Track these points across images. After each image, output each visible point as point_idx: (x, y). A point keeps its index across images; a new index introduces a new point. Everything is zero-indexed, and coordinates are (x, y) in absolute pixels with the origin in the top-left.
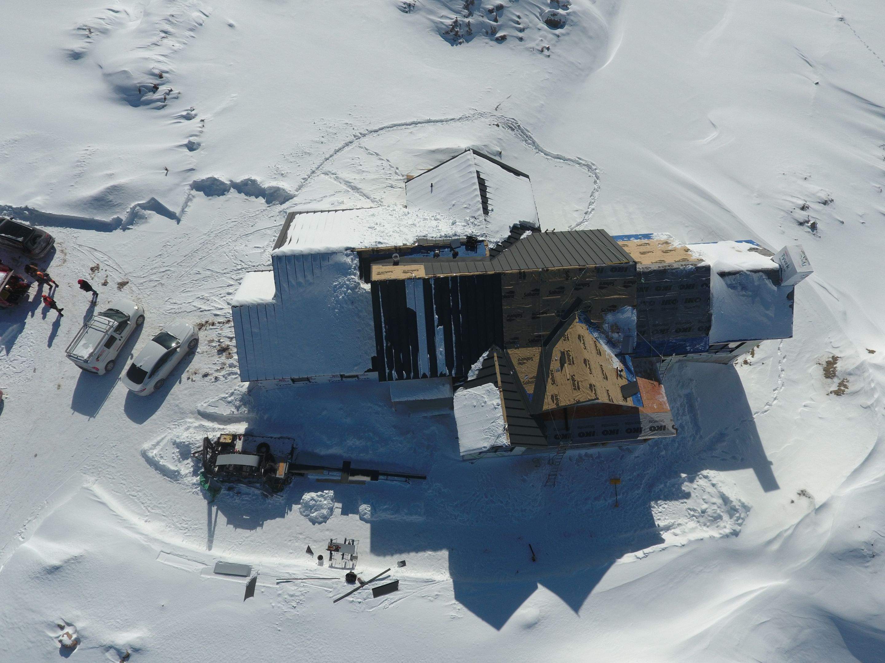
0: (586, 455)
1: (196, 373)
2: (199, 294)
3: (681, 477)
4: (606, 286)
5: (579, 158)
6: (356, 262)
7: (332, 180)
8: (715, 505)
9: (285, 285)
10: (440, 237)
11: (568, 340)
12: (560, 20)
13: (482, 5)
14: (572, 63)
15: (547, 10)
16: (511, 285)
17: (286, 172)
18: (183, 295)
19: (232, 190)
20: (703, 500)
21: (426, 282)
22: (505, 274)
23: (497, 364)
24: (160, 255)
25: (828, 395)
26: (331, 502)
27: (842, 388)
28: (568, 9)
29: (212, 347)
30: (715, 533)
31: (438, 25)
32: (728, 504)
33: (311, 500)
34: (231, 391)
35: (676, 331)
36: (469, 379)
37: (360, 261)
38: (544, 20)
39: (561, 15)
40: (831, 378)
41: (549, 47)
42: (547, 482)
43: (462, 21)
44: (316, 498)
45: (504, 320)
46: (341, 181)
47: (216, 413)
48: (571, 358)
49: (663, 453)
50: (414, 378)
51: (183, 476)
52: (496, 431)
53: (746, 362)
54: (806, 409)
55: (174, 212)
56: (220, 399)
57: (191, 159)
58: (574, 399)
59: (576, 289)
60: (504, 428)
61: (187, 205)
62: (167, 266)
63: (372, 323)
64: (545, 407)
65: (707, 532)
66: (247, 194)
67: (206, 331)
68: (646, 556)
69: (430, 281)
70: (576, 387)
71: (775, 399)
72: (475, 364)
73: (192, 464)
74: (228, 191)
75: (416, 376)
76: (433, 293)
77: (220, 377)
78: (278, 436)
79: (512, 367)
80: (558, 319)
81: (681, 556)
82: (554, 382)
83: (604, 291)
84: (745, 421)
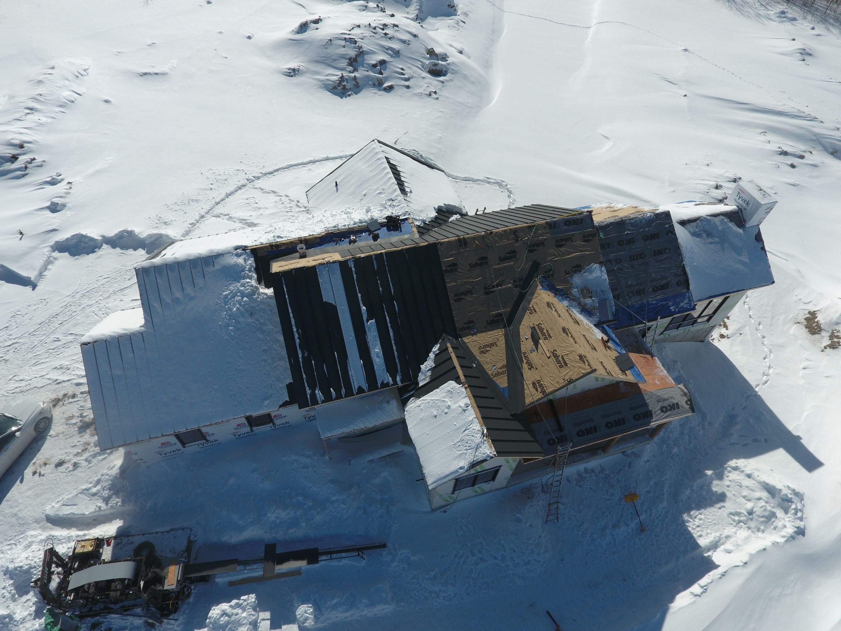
0: (586, 471)
1: (45, 464)
2: (57, 364)
3: (707, 475)
4: (564, 242)
5: (487, 178)
6: (250, 262)
7: (225, 221)
8: (761, 501)
9: (156, 305)
10: (354, 224)
11: (535, 311)
12: (442, 69)
13: (365, 62)
14: (461, 103)
15: (427, 62)
16: (451, 256)
17: (170, 220)
18: (34, 368)
19: (105, 246)
20: (744, 497)
21: (343, 265)
22: (442, 244)
23: (453, 356)
24: (7, 327)
25: (822, 351)
26: (253, 613)
27: (836, 340)
28: (447, 60)
29: (71, 426)
30: (778, 538)
31: (325, 82)
32: (777, 495)
33: (222, 615)
34: (96, 479)
35: (653, 290)
36: (421, 384)
37: (256, 261)
38: (427, 71)
39: (442, 65)
40: (818, 334)
41: (436, 91)
42: (548, 516)
43: (348, 76)
44: (229, 610)
45: (452, 301)
46: (235, 220)
47: (74, 514)
48: (545, 331)
49: (675, 450)
50: (346, 396)
51: (17, 622)
52: (472, 441)
53: (722, 336)
54: (806, 371)
55: (28, 277)
56: (81, 493)
57: (54, 220)
58: (564, 379)
59: (529, 251)
60: (483, 433)
61: (46, 269)
62: (14, 339)
63: (281, 338)
64: (528, 400)
65: (765, 538)
66: (122, 248)
67: (63, 407)
68: (705, 589)
69: (349, 263)
70: (562, 363)
71: (769, 367)
72: (425, 363)
73: (35, 599)
74: (100, 247)
75: (349, 393)
76: (355, 278)
77: (81, 462)
78: (168, 529)
79: (473, 358)
80: (517, 291)
81: (748, 580)
82: (531, 367)
83: (563, 249)
84: (749, 396)
